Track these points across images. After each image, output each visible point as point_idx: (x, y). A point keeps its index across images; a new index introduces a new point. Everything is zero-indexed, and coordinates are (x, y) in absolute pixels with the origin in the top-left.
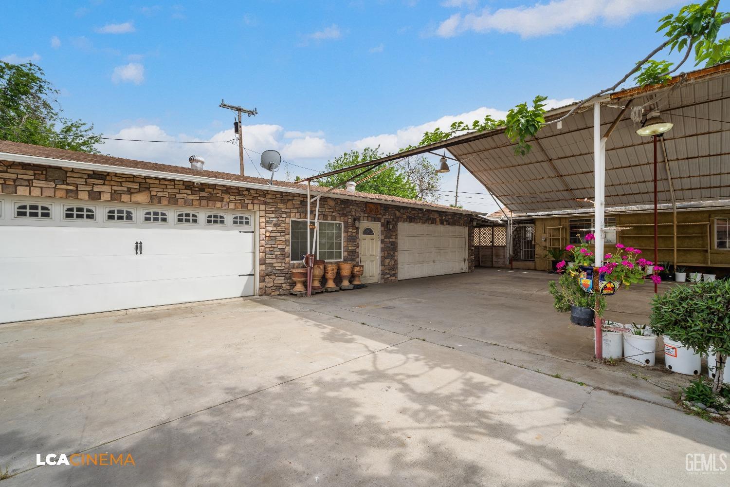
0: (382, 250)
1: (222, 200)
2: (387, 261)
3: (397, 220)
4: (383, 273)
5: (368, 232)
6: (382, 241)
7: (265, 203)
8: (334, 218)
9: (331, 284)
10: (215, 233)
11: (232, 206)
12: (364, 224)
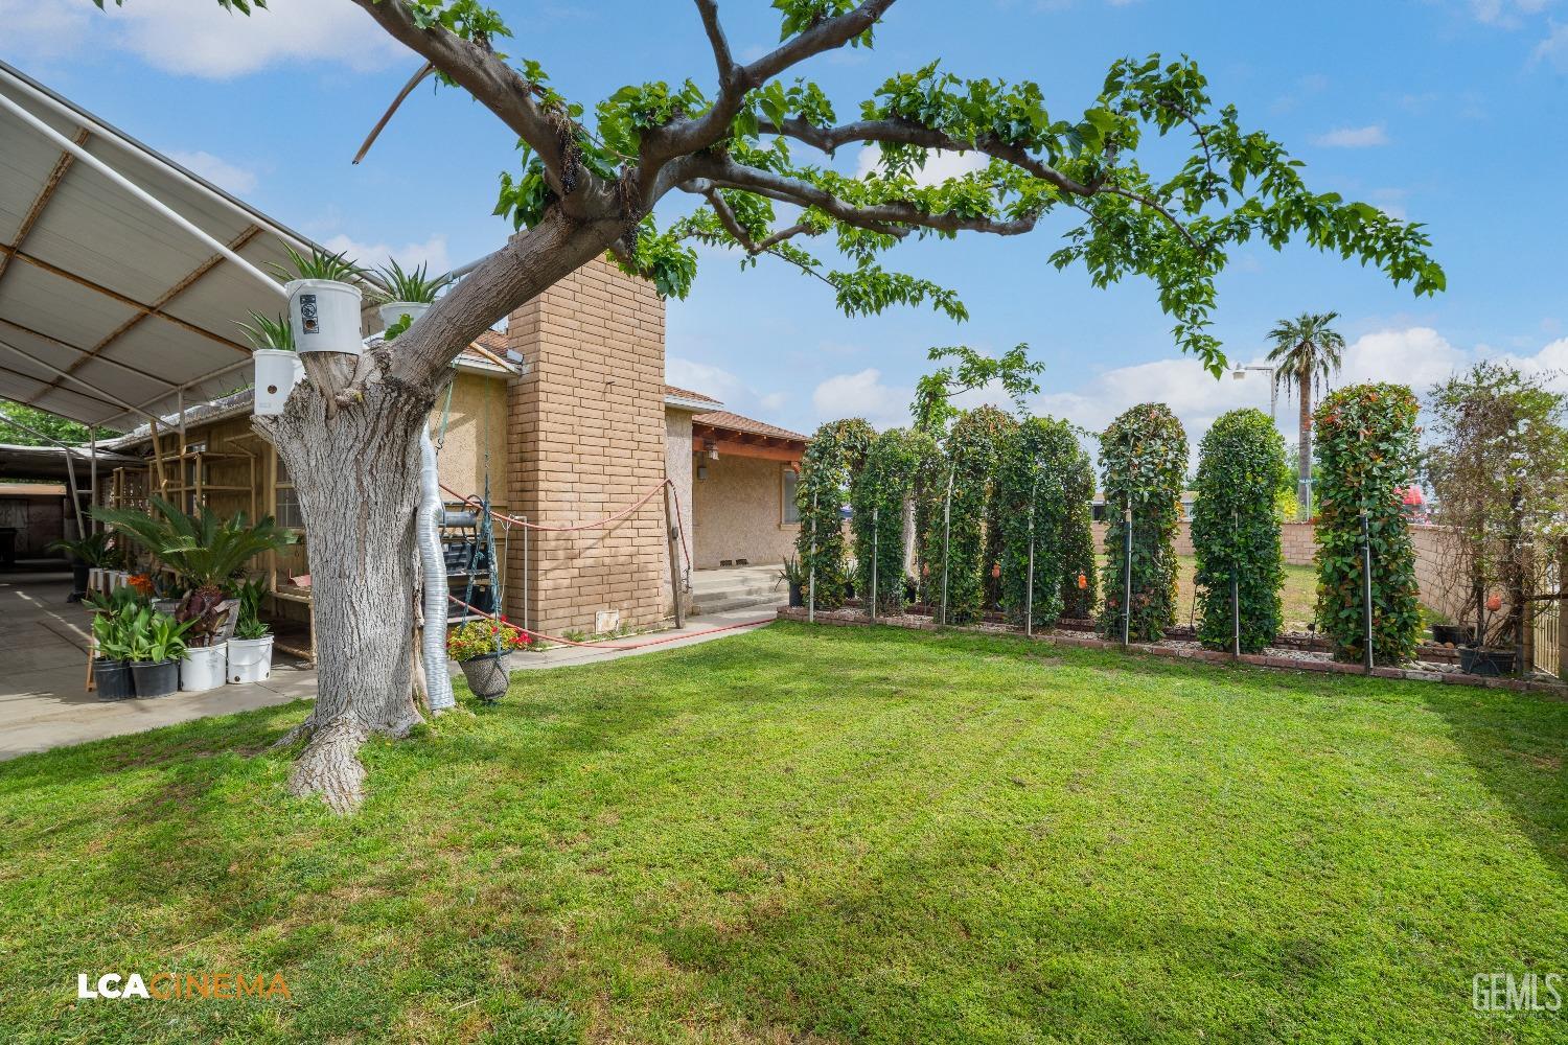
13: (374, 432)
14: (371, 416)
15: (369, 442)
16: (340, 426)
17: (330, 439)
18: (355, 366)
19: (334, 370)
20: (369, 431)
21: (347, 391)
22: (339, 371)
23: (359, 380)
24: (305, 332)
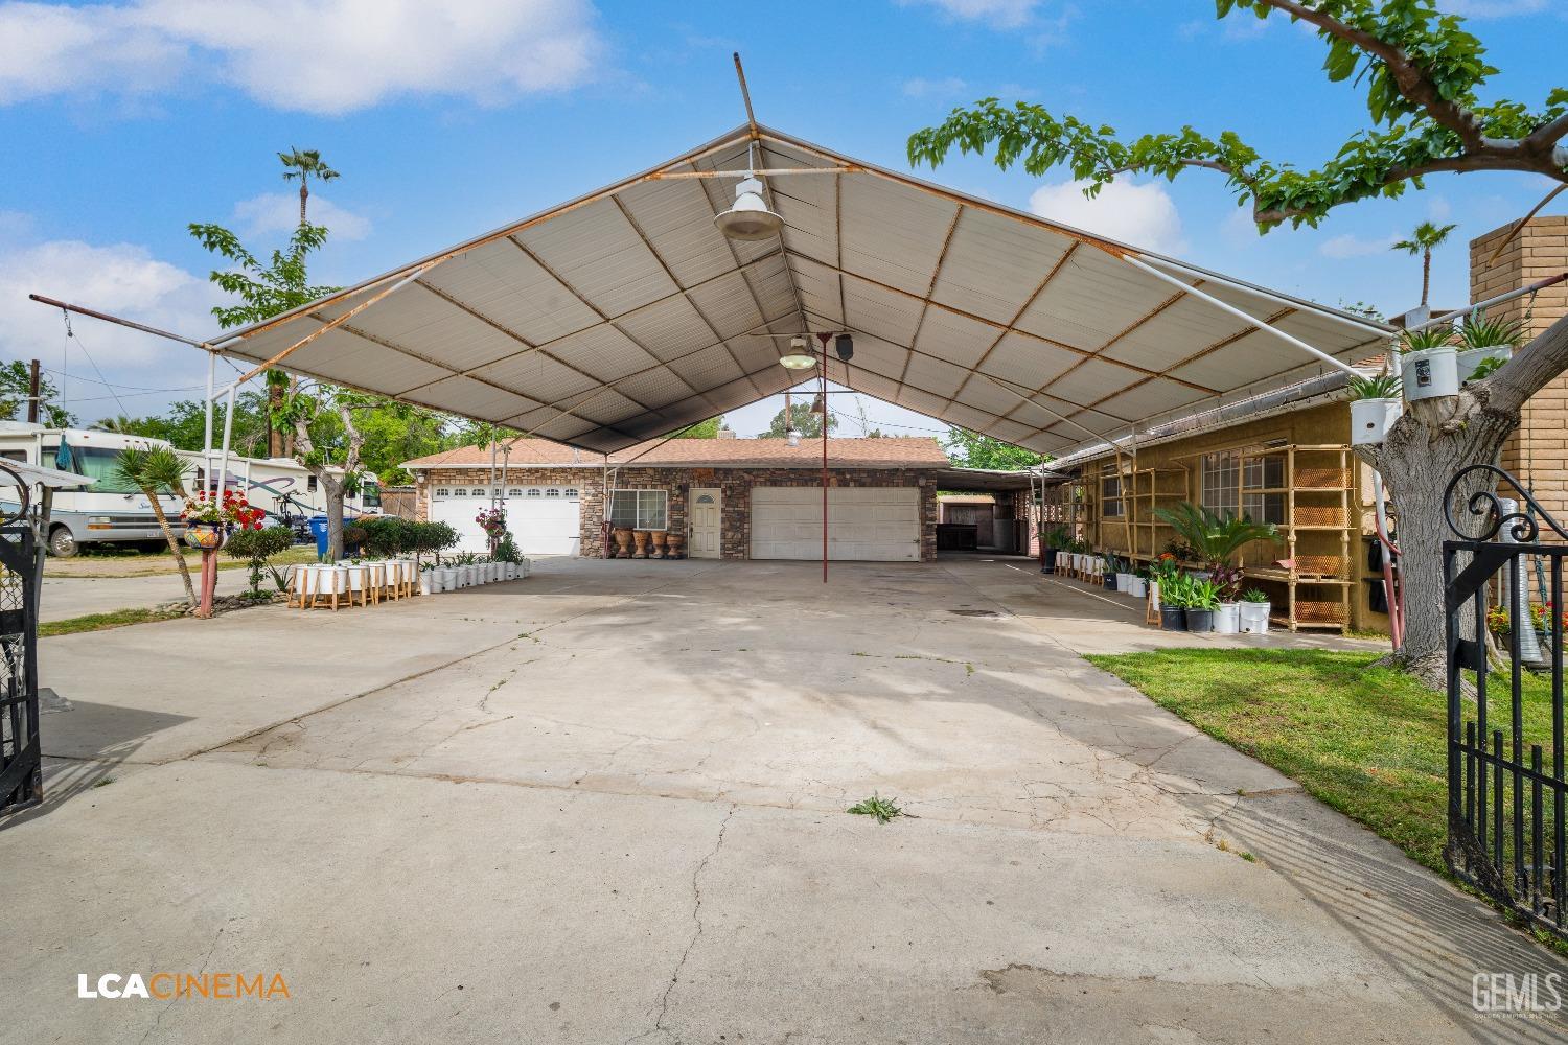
0: (723, 520)
1: (550, 478)
2: (730, 534)
3: (748, 485)
4: (723, 547)
5: (706, 499)
6: (723, 511)
7: (585, 478)
8: (654, 487)
9: (639, 551)
10: (534, 502)
11: (558, 482)
12: (697, 492)
13: (1471, 449)
14: (1470, 438)
15: (1466, 456)
16: (1442, 448)
17: (1432, 458)
18: (1457, 403)
19: (1441, 408)
20: (1467, 448)
21: (1452, 421)
22: (1443, 410)
23: (1462, 412)
24: (1420, 385)
